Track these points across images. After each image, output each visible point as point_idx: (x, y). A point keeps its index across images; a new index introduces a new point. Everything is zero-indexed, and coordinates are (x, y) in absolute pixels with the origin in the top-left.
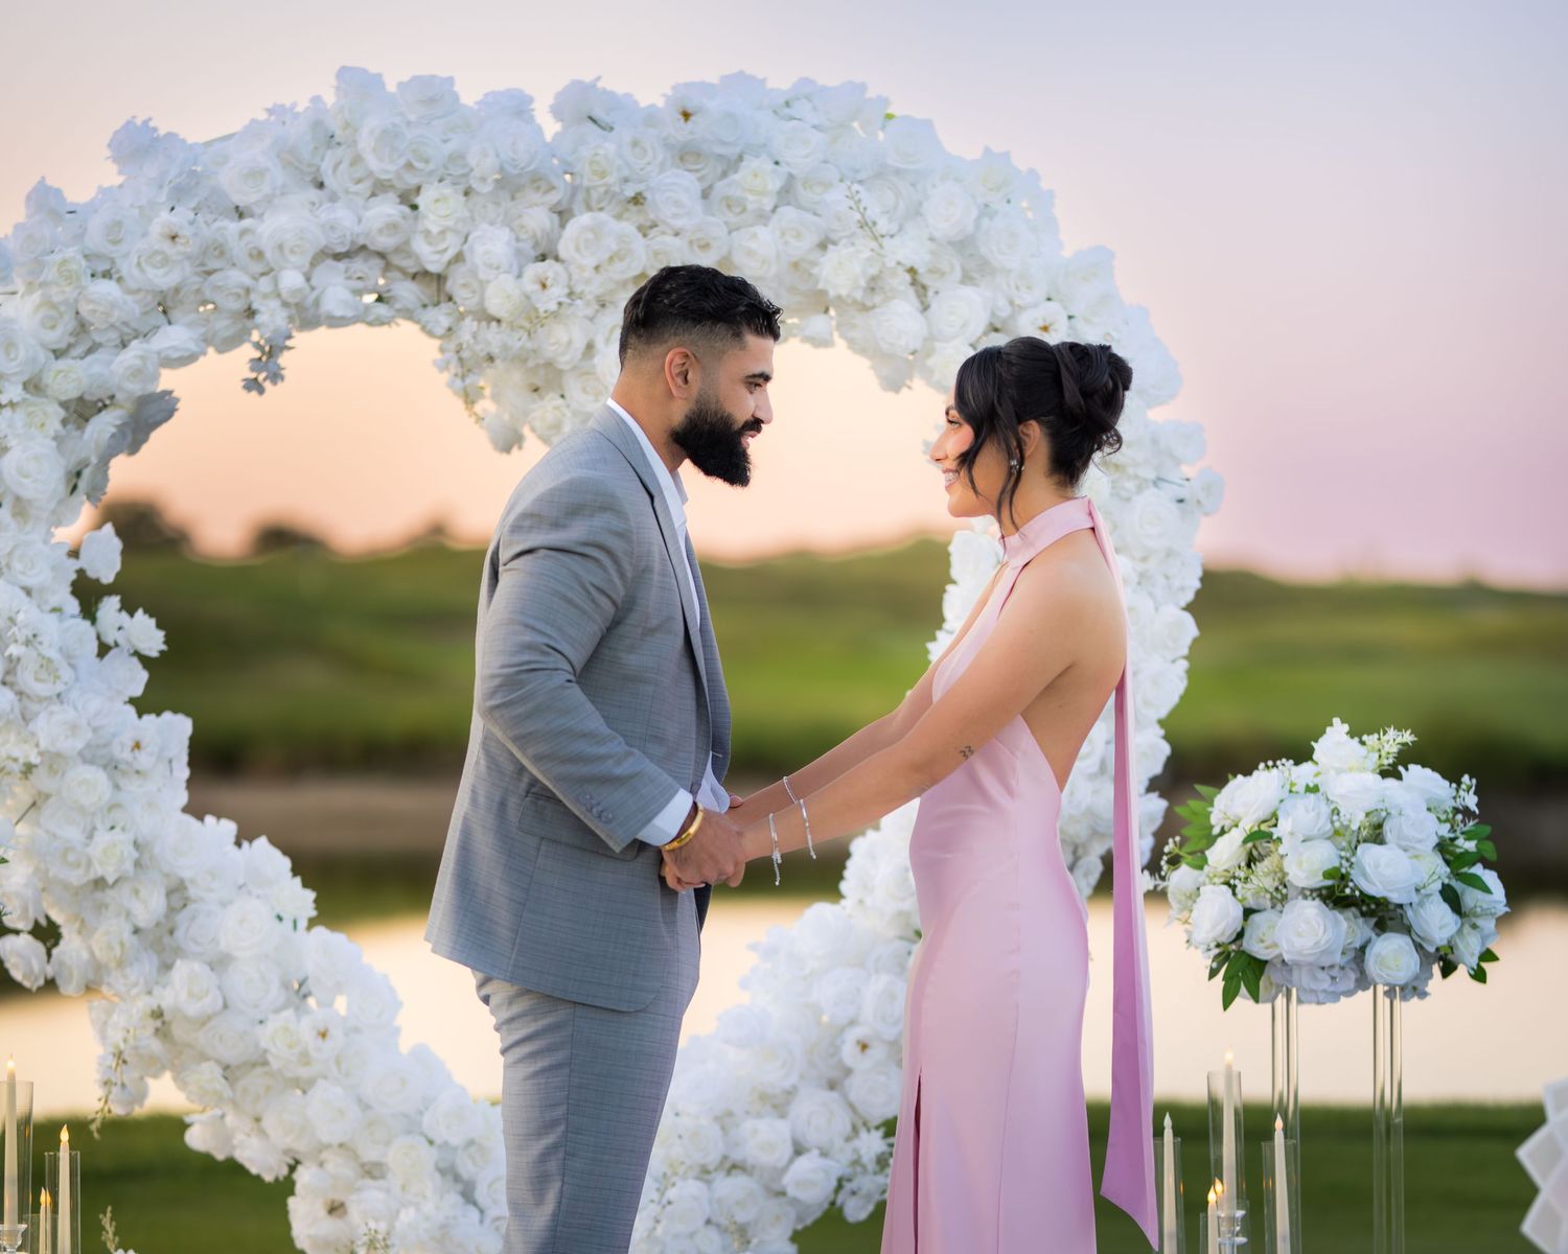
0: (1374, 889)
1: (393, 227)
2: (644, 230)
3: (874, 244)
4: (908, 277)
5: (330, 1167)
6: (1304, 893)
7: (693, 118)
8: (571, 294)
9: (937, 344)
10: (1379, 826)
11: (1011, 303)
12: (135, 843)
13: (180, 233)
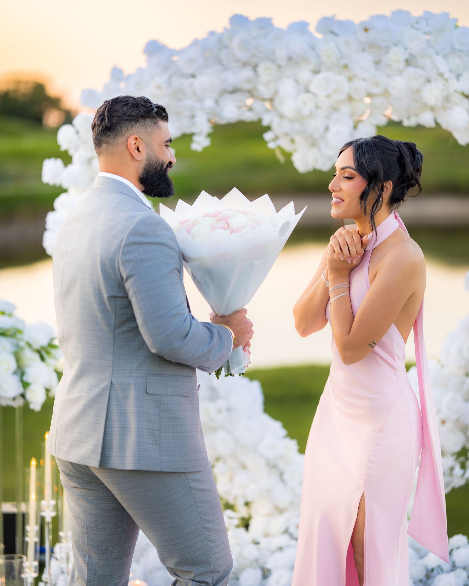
1: (249, 81)
2: (350, 79)
3: (445, 83)
4: (461, 96)
7: (369, 31)
8: (317, 107)
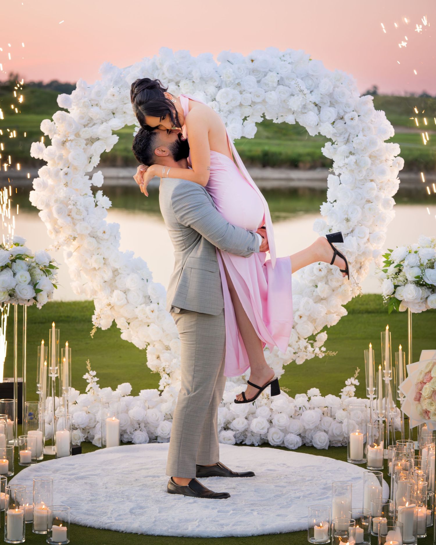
0: (429, 282)
2: (241, 93)
3: (304, 96)
4: (313, 105)
5: (156, 346)
6: (411, 282)
7: (254, 61)
9: (321, 124)
10: (433, 263)
11: (344, 111)
12: (104, 258)
13: (115, 94)
